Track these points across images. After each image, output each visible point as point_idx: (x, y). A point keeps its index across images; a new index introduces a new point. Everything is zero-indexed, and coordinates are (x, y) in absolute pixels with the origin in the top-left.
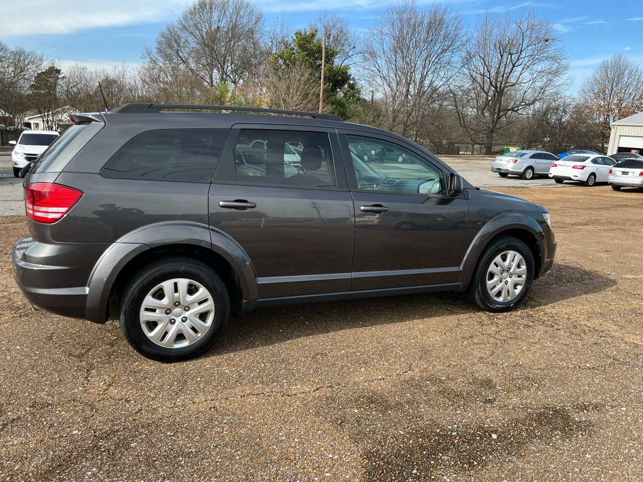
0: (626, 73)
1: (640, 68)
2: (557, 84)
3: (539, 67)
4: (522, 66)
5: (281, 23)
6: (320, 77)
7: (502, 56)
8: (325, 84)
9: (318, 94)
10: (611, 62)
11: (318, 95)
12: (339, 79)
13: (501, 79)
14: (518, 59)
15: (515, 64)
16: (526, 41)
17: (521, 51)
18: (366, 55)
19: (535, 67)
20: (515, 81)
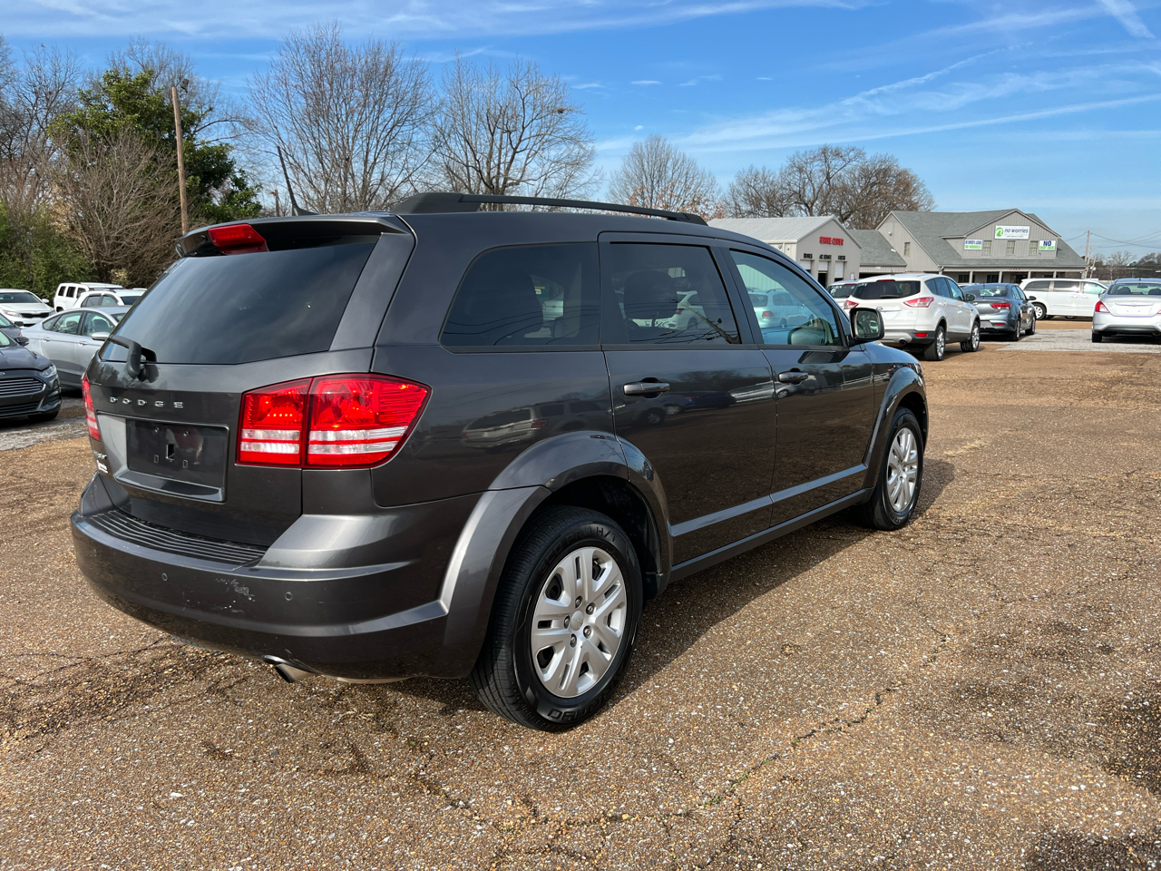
0: (669, 164)
1: (687, 156)
2: (582, 183)
3: (553, 153)
4: (527, 151)
5: (51, 55)
6: (175, 165)
7: (492, 134)
8: (186, 177)
9: (174, 198)
10: (647, 147)
11: (175, 200)
12: (211, 168)
13: (496, 174)
14: (520, 141)
15: (517, 148)
16: (529, 111)
17: (524, 128)
18: (237, 124)
19: (545, 154)
20: (520, 176)
